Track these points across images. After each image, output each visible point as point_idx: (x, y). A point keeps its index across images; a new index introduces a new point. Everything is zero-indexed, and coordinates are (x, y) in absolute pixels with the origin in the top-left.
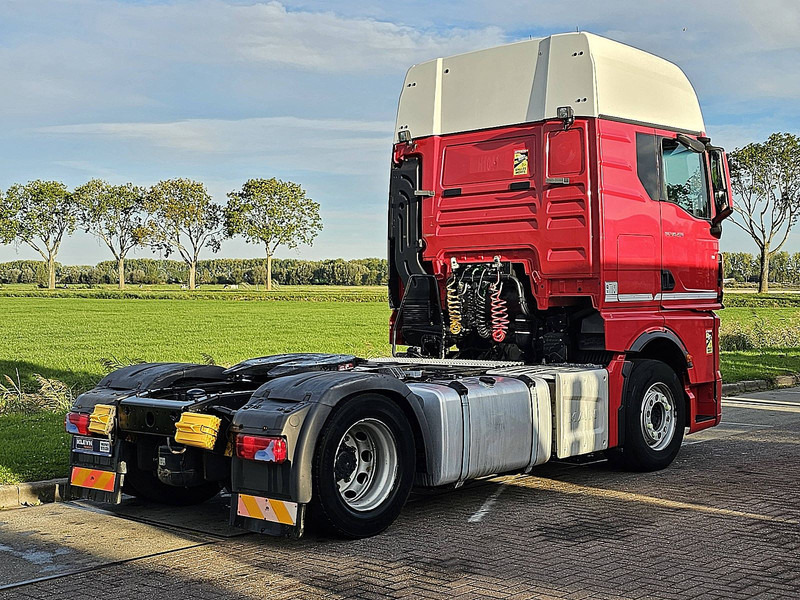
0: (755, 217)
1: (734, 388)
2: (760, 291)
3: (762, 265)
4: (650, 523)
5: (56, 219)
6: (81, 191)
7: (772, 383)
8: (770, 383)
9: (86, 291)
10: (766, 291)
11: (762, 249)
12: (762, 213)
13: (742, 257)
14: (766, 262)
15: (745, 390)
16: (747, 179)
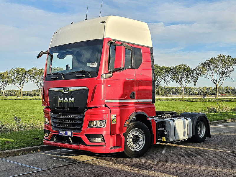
0: (214, 77)
1: (216, 122)
2: (216, 97)
3: (216, 90)
4: (206, 153)
5: (23, 78)
6: (30, 71)
7: (226, 121)
8: (225, 121)
9: (31, 98)
10: (218, 97)
11: (216, 86)
12: (216, 76)
13: (210, 88)
14: (217, 89)
15: (219, 123)
16: (212, 67)
